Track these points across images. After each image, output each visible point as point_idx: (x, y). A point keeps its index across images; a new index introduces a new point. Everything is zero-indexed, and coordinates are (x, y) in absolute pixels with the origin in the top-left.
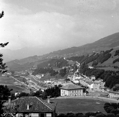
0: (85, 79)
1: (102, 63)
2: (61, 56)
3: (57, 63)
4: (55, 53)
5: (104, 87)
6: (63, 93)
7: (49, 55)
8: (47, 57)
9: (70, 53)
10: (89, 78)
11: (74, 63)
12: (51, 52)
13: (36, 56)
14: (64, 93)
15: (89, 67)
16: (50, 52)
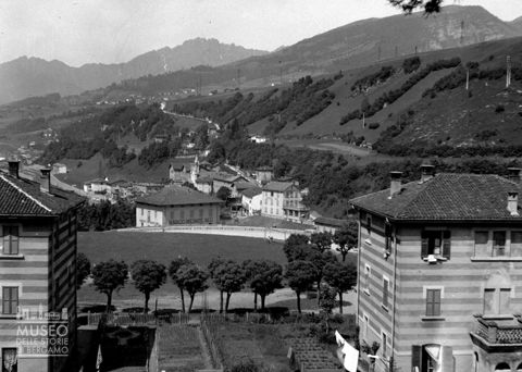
0: (233, 178)
1: (300, 123)
2: (152, 100)
3: (133, 122)
4: (127, 86)
5: (299, 207)
6: (145, 217)
7: (105, 95)
8: (99, 100)
9: (184, 88)
10: (248, 174)
11: (199, 125)
12: (114, 84)
13: (57, 96)
14: (150, 220)
15: (254, 138)
16: (110, 84)
